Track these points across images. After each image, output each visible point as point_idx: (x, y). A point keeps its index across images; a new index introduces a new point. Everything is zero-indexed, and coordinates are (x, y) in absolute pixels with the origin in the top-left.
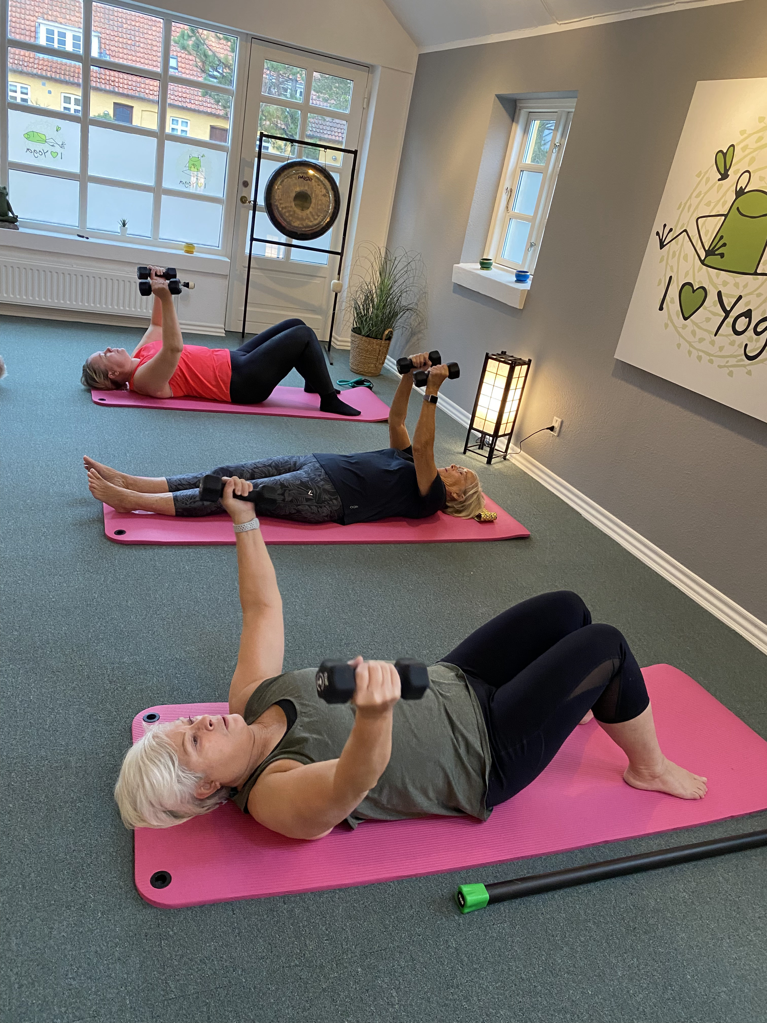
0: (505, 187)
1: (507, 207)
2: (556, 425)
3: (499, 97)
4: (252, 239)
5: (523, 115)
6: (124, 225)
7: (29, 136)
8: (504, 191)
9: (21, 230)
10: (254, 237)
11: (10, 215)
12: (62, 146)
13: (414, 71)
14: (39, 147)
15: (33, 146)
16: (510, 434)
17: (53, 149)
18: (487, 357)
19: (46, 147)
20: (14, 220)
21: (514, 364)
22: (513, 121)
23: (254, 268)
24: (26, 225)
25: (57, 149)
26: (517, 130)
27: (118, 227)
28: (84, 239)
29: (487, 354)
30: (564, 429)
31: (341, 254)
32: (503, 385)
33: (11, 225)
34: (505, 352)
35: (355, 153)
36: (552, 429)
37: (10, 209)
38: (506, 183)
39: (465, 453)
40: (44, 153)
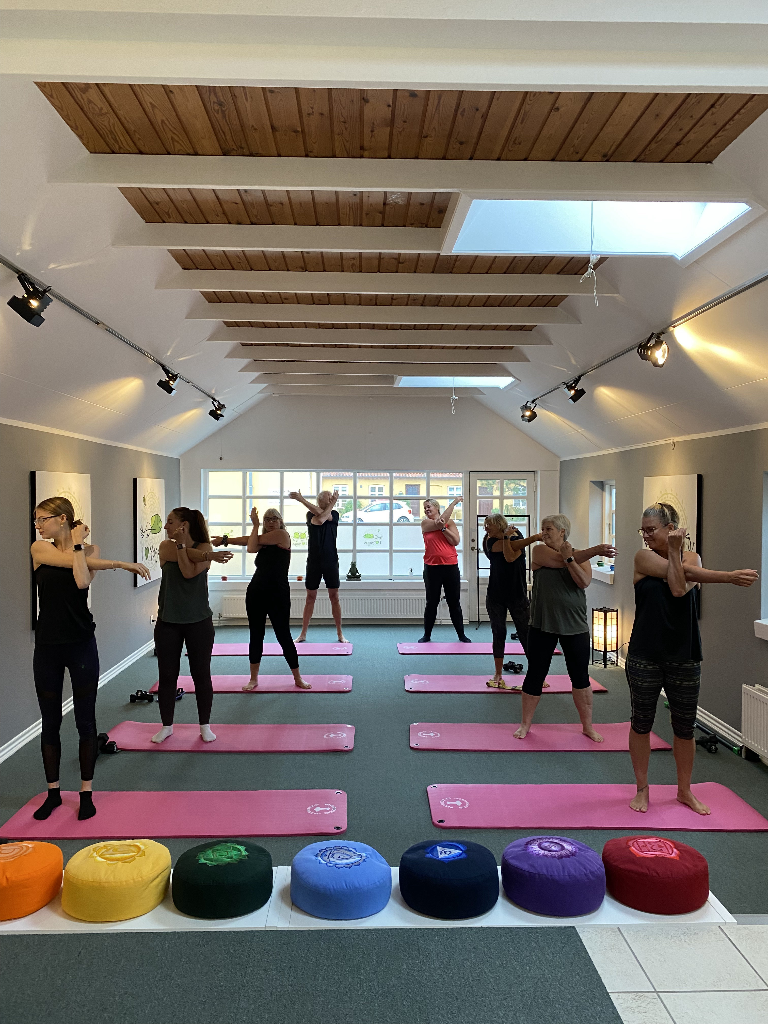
0: (606, 523)
1: (610, 533)
3: (591, 481)
4: (478, 568)
5: (607, 488)
6: (411, 571)
7: (365, 536)
8: (606, 526)
9: (362, 581)
10: (479, 567)
11: (357, 574)
12: (381, 538)
13: (559, 470)
14: (370, 540)
15: (367, 540)
16: (617, 651)
17: (376, 541)
18: (593, 610)
19: (373, 540)
20: (360, 576)
21: (605, 611)
22: (603, 491)
23: (481, 584)
24: (364, 578)
25: (379, 540)
26: (606, 495)
27: (408, 573)
28: (392, 581)
32: (603, 624)
33: (358, 579)
34: (605, 607)
35: (529, 516)
37: (357, 572)
38: (606, 521)
40: (372, 543)
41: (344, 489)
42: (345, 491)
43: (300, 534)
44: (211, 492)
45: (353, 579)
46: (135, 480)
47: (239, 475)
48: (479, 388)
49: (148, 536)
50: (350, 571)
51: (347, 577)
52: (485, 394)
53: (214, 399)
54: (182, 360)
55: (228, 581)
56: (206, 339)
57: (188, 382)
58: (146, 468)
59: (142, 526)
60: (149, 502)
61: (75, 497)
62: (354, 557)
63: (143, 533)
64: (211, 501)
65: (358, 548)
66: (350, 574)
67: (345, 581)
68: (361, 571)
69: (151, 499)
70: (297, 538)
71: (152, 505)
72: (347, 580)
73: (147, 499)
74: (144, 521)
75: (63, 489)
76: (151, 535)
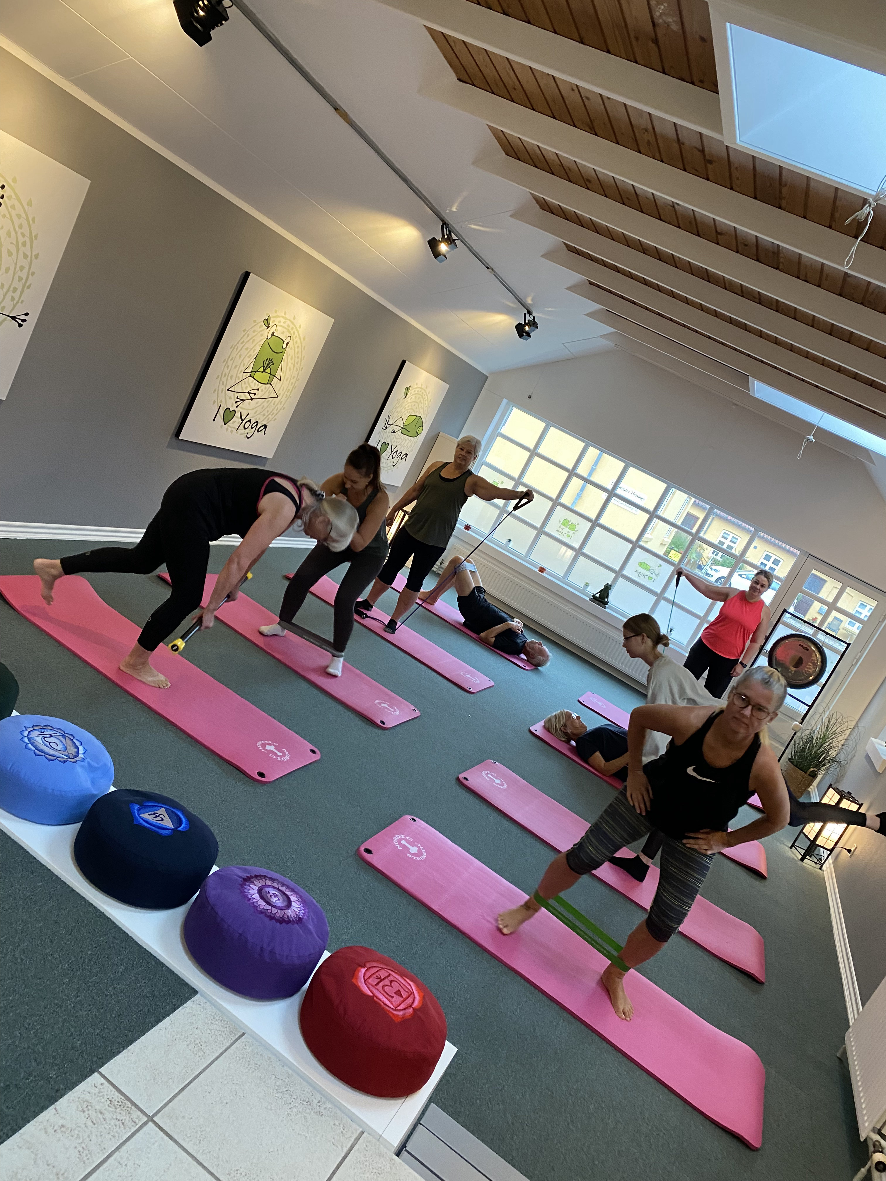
2: (853, 849)
7: (641, 564)
9: (608, 610)
11: (606, 599)
12: (657, 576)
14: (643, 571)
15: (640, 570)
16: (831, 851)
17: (651, 575)
19: (647, 573)
20: (607, 603)
21: (843, 797)
24: (611, 609)
25: (654, 576)
29: (831, 785)
30: (855, 853)
31: (810, 707)
33: (603, 605)
34: (851, 794)
35: (849, 644)
36: (849, 851)
37: (607, 597)
39: (791, 848)
40: (644, 575)
41: (734, 540)
42: (735, 543)
43: (570, 523)
44: (505, 430)
45: (597, 602)
46: (404, 362)
47: (541, 425)
48: (870, 452)
49: (394, 432)
50: (600, 592)
51: (593, 596)
52: (875, 465)
53: (530, 313)
54: (474, 229)
55: (470, 532)
56: (510, 213)
57: (488, 268)
58: (430, 358)
59: (389, 416)
60: (413, 397)
61: (300, 332)
62: (615, 580)
63: (388, 426)
64: (499, 439)
65: (625, 572)
66: (598, 595)
67: (588, 599)
68: (612, 598)
69: (418, 395)
70: (564, 526)
71: (417, 402)
72: (590, 600)
73: (411, 392)
74: (396, 414)
75: (285, 313)
76: (399, 433)
